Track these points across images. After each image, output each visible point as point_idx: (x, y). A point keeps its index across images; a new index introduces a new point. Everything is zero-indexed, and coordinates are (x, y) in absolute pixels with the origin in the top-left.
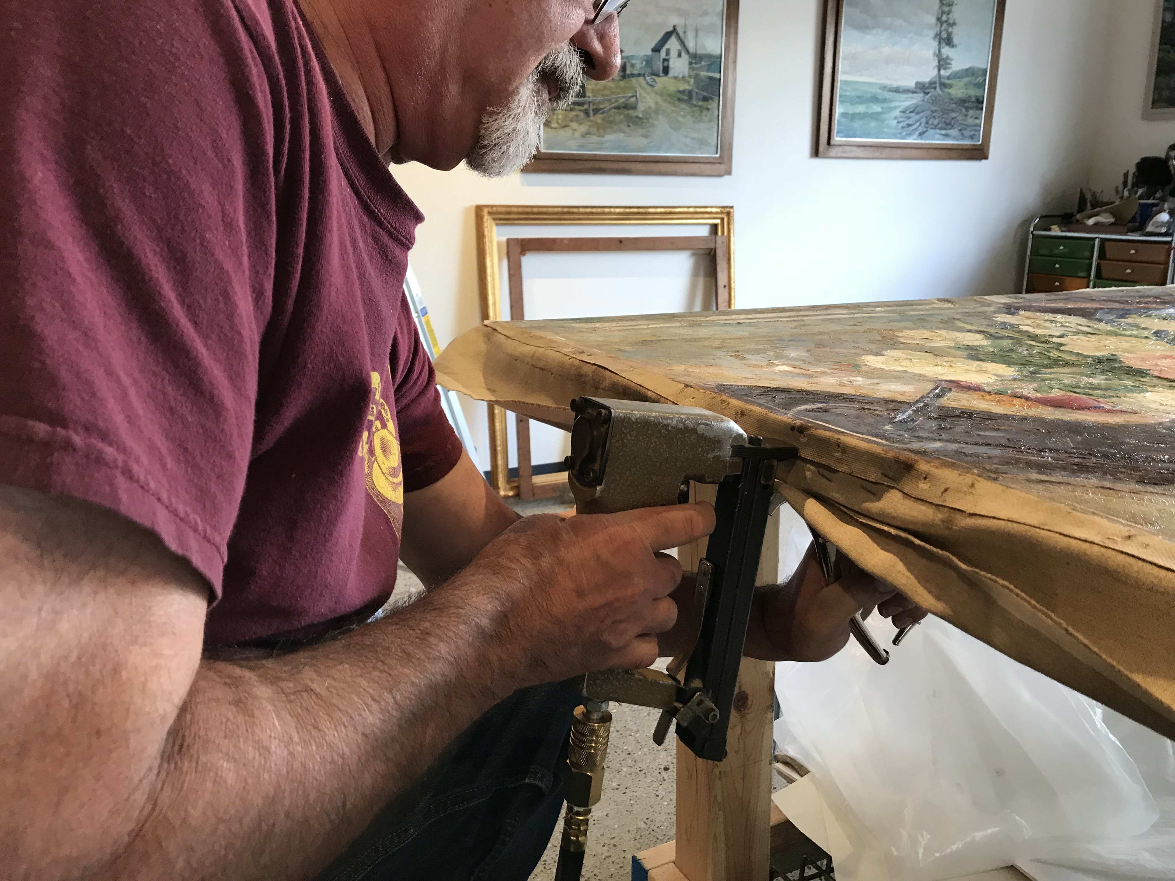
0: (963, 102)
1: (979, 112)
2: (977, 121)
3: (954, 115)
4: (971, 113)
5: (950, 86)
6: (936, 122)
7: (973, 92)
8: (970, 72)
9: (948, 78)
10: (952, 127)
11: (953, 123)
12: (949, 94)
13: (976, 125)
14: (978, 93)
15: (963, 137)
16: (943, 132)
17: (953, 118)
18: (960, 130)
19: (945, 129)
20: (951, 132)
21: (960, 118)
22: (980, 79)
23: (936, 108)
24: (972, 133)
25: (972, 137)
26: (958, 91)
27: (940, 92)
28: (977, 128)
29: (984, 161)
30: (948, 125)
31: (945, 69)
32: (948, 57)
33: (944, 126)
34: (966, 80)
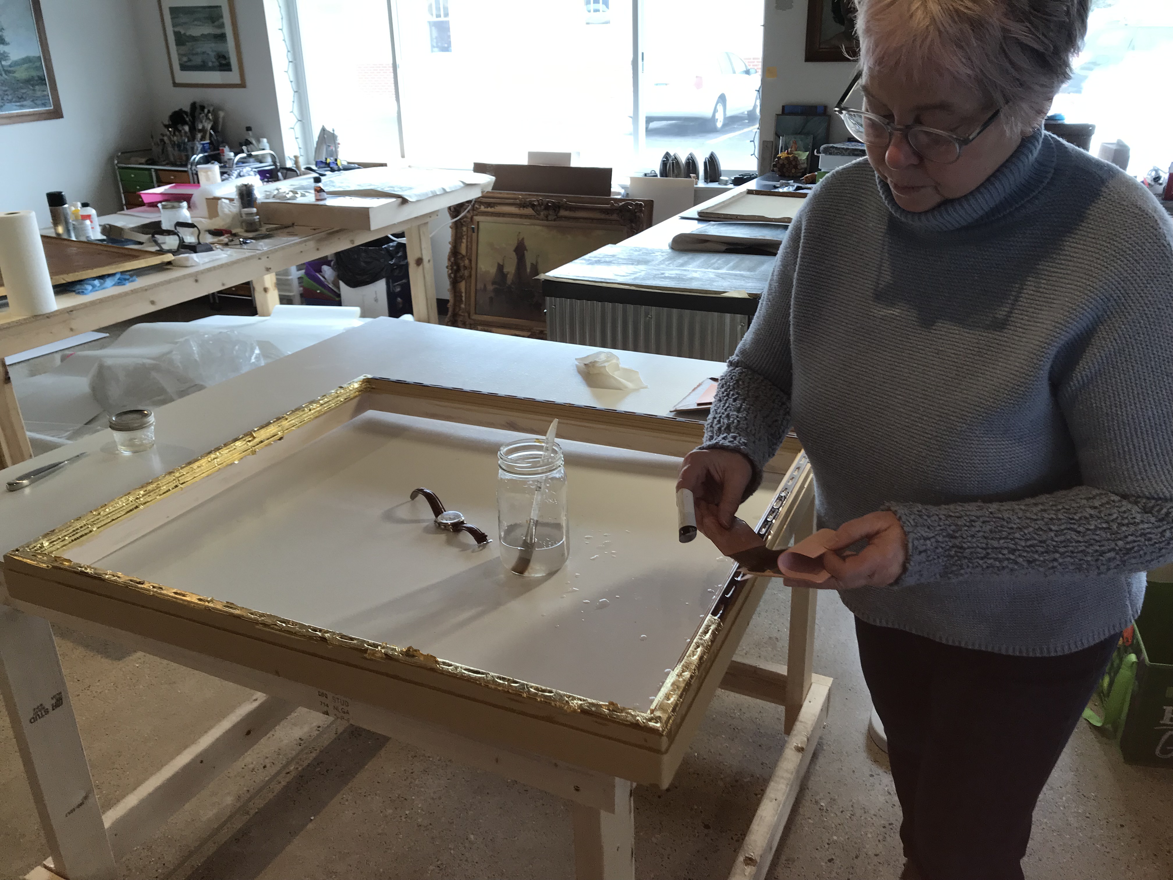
0: (28, 81)
1: (44, 86)
2: (45, 93)
3: (24, 91)
4: (37, 87)
5: (14, 72)
6: (10, 97)
7: (34, 73)
8: (27, 60)
9: (10, 66)
10: (25, 100)
11: (24, 96)
12: (15, 77)
13: (44, 96)
14: (40, 74)
15: (37, 106)
16: (18, 104)
17: (23, 93)
18: (33, 101)
19: (19, 102)
20: (25, 103)
21: (30, 92)
22: (38, 64)
23: (6, 88)
24: (43, 102)
25: (44, 105)
26: (21, 74)
27: (6, 77)
28: (47, 98)
29: (61, 119)
30: (21, 98)
31: (5, 60)
32: (4, 52)
33: (17, 100)
34: (26, 65)
